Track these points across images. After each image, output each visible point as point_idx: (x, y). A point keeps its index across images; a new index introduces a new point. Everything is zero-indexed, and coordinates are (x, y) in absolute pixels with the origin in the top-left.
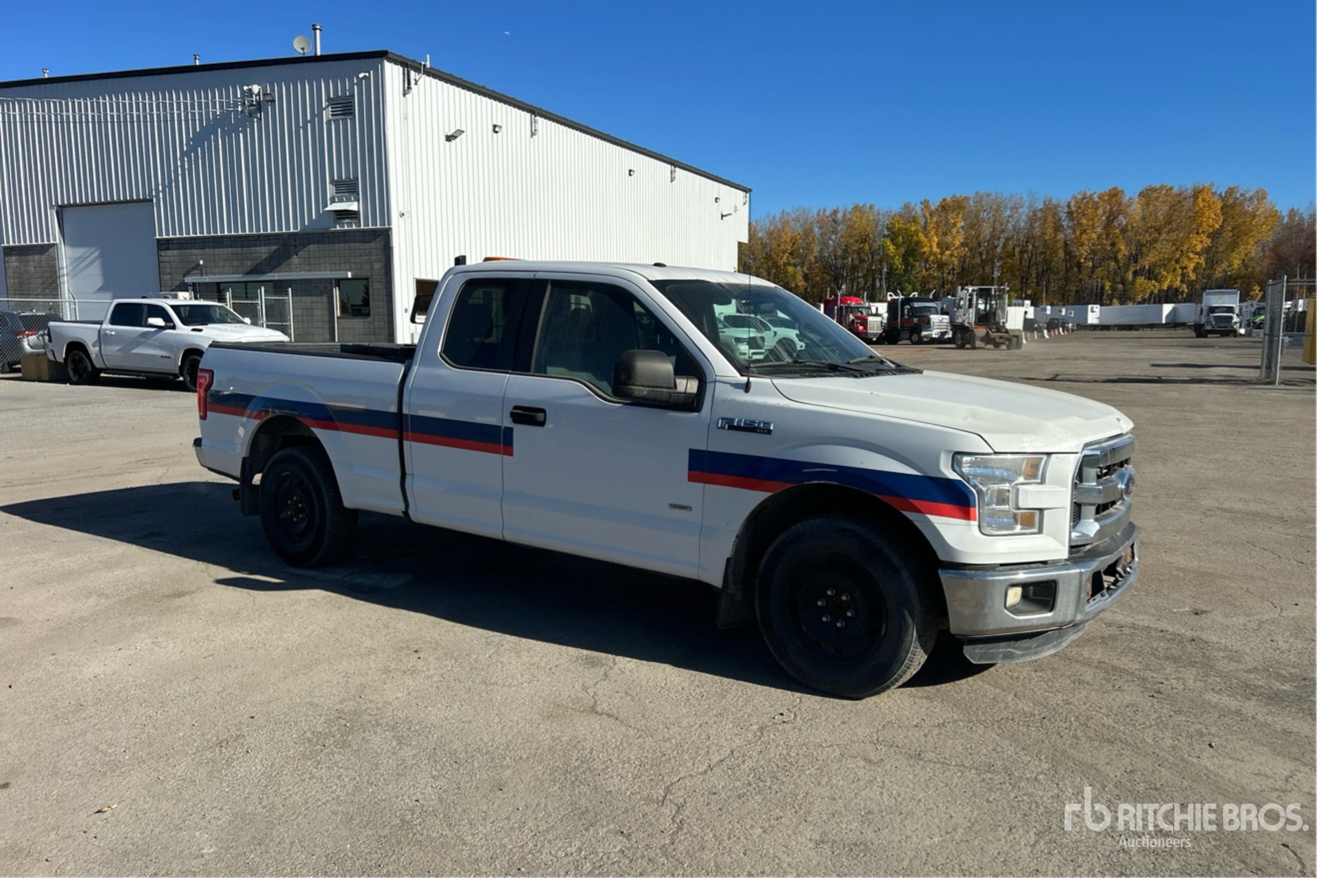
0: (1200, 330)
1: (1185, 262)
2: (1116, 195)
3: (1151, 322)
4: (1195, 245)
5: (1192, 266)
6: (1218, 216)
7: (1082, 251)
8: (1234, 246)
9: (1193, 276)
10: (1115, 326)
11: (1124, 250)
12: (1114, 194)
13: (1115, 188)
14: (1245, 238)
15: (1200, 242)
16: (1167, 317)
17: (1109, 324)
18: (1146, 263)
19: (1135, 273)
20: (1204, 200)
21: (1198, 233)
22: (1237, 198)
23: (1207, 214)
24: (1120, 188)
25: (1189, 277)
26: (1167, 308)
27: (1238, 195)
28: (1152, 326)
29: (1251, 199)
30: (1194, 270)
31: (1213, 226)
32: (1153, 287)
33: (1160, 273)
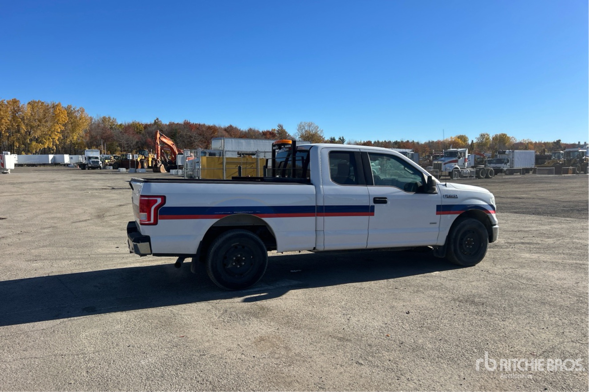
0: (83, 166)
1: (53, 136)
2: (16, 102)
3: (44, 163)
4: (57, 129)
5: (57, 138)
6: (66, 117)
7: (2, 128)
8: (73, 131)
9: (58, 143)
10: (25, 164)
11: (23, 128)
12: (15, 102)
13: (15, 99)
14: (78, 127)
15: (59, 128)
16: (51, 160)
17: (22, 163)
18: (36, 135)
19: (31, 140)
20: (59, 110)
21: (57, 124)
22: (72, 110)
23: (61, 116)
24: (18, 99)
25: (56, 142)
26: (51, 157)
27: (72, 109)
28: (44, 165)
29: (78, 111)
30: (58, 140)
31: (64, 121)
32: (40, 146)
33: (43, 140)
